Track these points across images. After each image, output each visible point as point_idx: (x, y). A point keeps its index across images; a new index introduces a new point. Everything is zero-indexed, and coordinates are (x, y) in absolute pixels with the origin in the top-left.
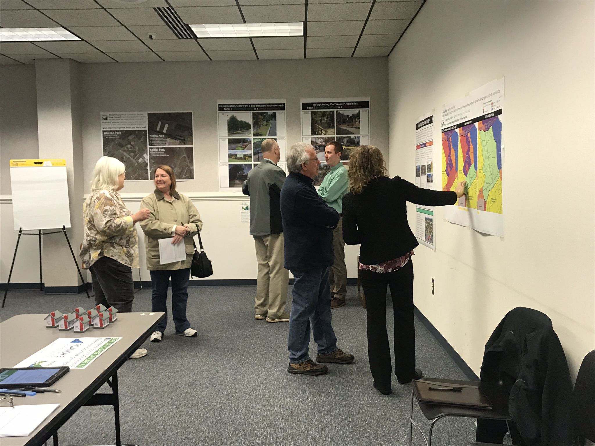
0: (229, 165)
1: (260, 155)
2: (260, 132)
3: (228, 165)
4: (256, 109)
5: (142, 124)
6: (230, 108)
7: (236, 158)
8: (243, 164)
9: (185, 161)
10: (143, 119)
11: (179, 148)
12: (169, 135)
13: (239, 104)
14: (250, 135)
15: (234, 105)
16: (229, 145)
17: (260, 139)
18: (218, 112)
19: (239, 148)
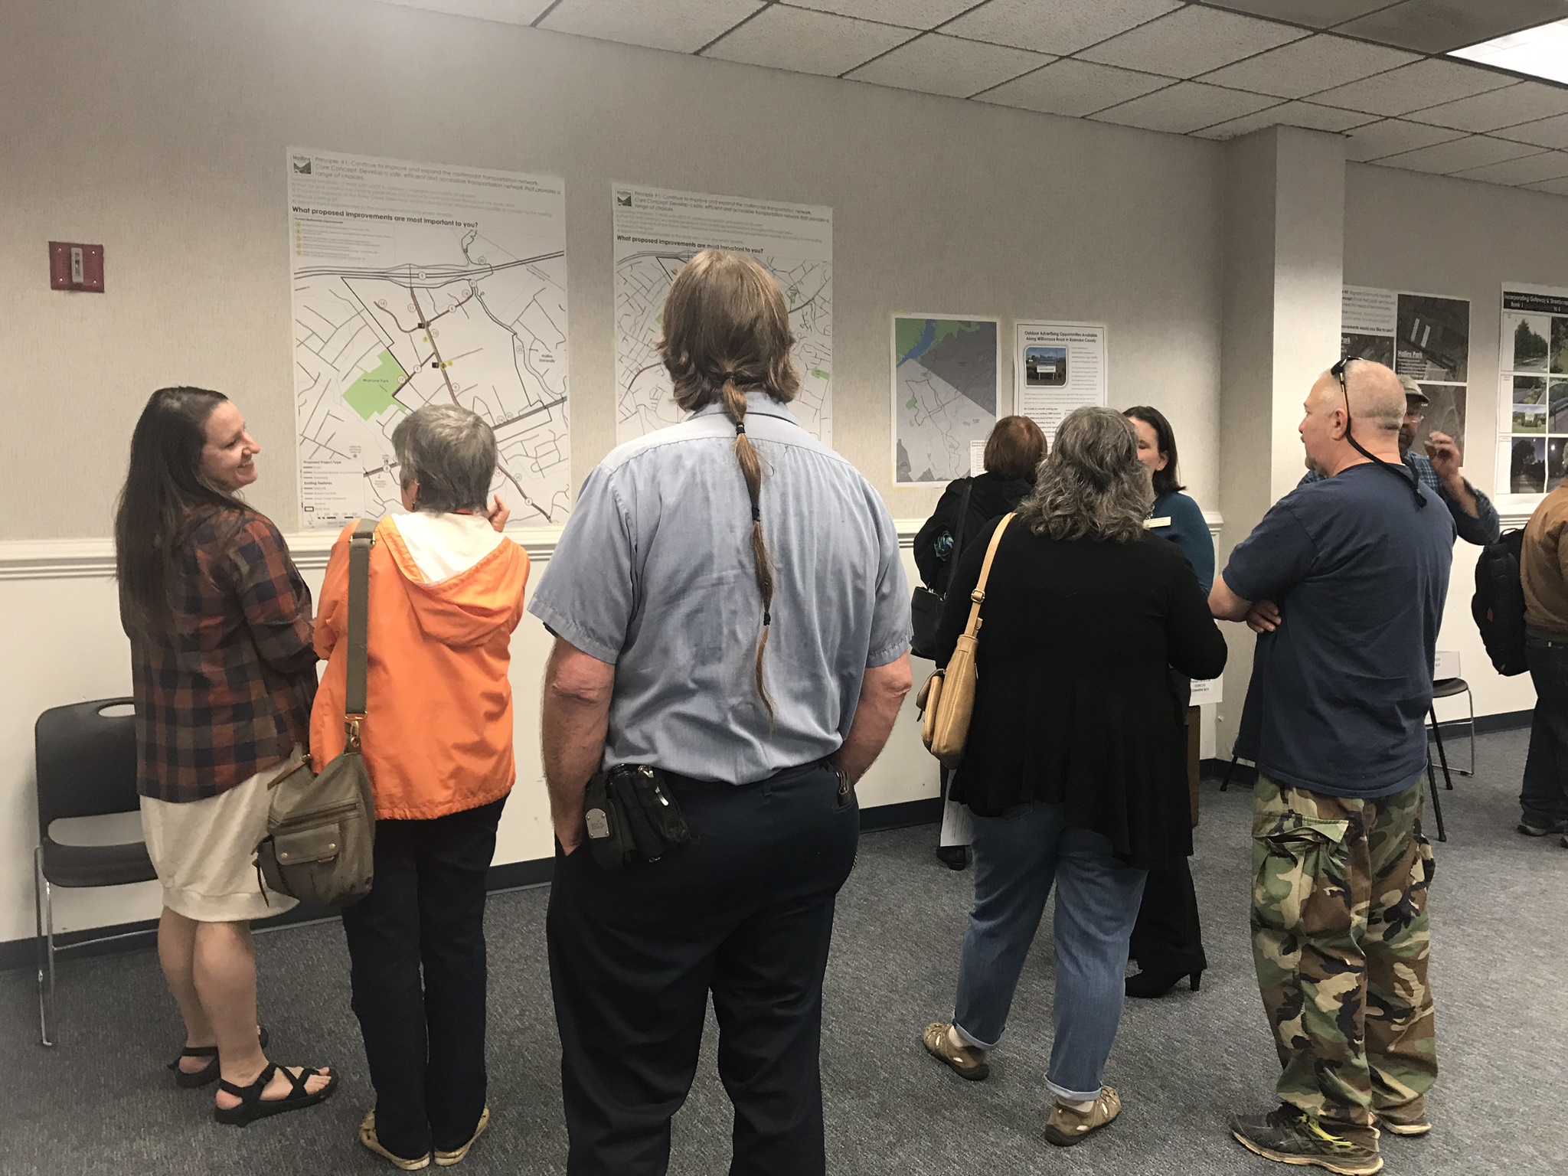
0: (1513, 438)
1: (1559, 416)
2: (1561, 362)
3: (1510, 439)
4: (1555, 309)
5: (1388, 322)
6: (1520, 302)
7: (1523, 425)
8: (1532, 438)
9: (1452, 420)
10: (1388, 309)
11: (1445, 386)
12: (1431, 355)
13: (1534, 296)
14: (1545, 370)
15: (1526, 295)
16: (1514, 392)
17: (1559, 379)
18: (1503, 309)
19: (1529, 399)
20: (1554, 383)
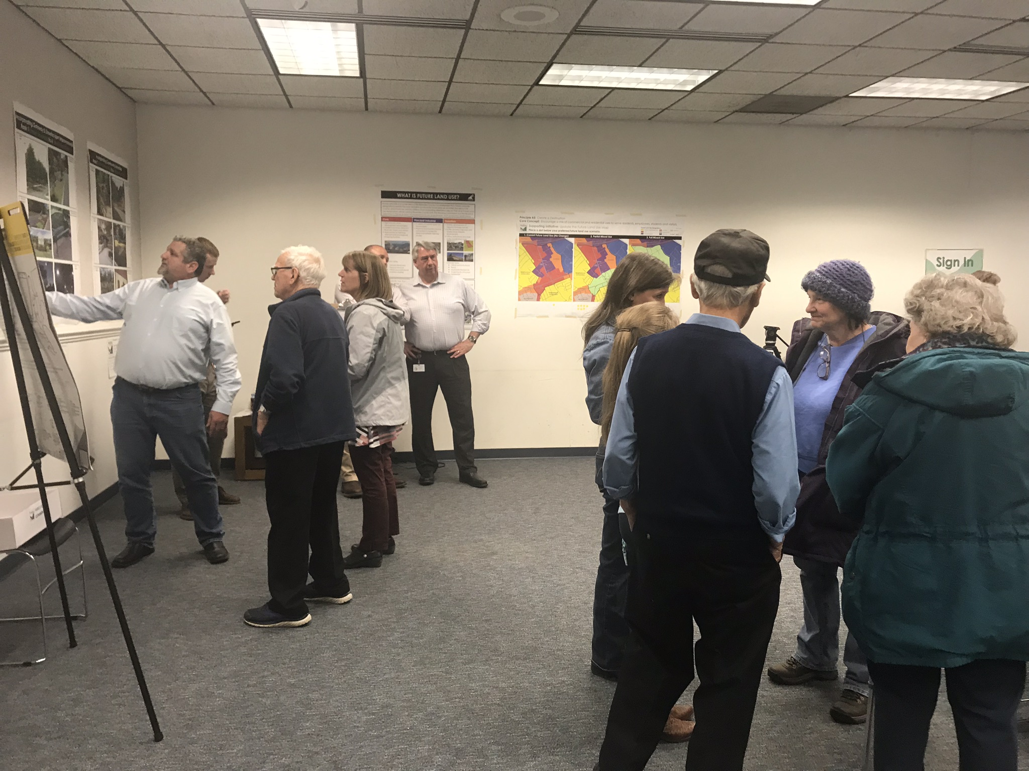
4: (49, 140)
6: (27, 125)
8: (44, 262)
13: (36, 122)
14: (47, 197)
15: (31, 121)
17: (57, 208)
18: (16, 130)
19: (39, 224)
20: (55, 211)
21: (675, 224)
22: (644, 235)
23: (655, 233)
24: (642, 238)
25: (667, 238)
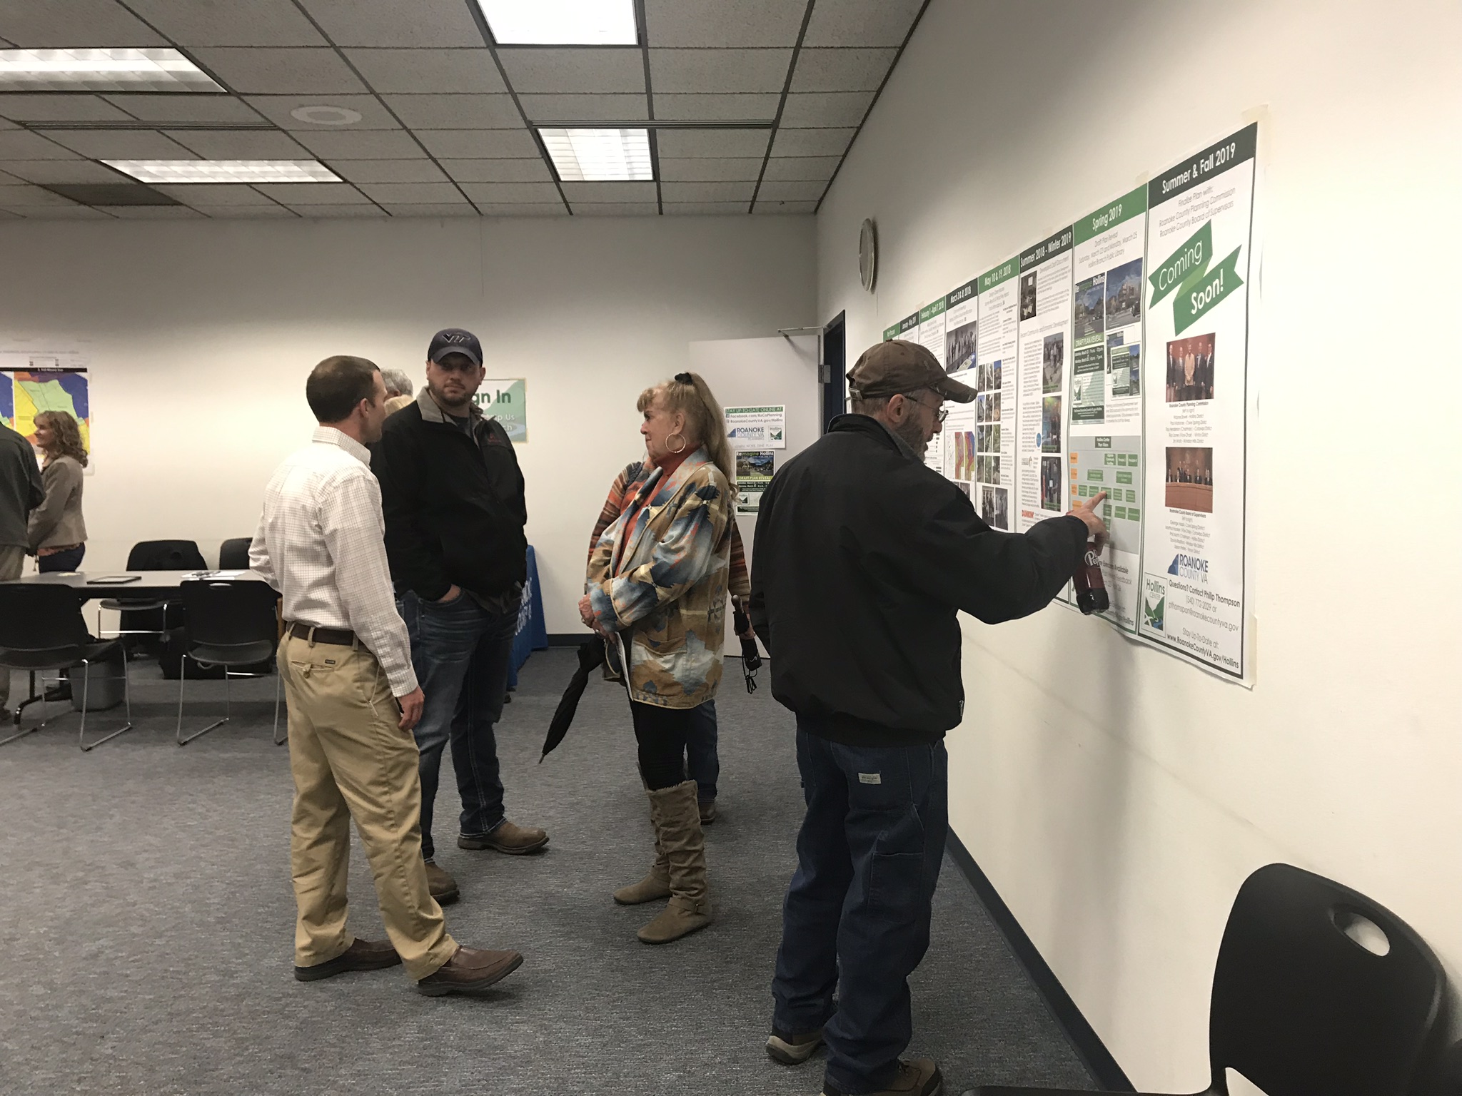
21: (77, 353)
22: (34, 366)
23: (50, 364)
24: (33, 372)
25: (66, 370)
